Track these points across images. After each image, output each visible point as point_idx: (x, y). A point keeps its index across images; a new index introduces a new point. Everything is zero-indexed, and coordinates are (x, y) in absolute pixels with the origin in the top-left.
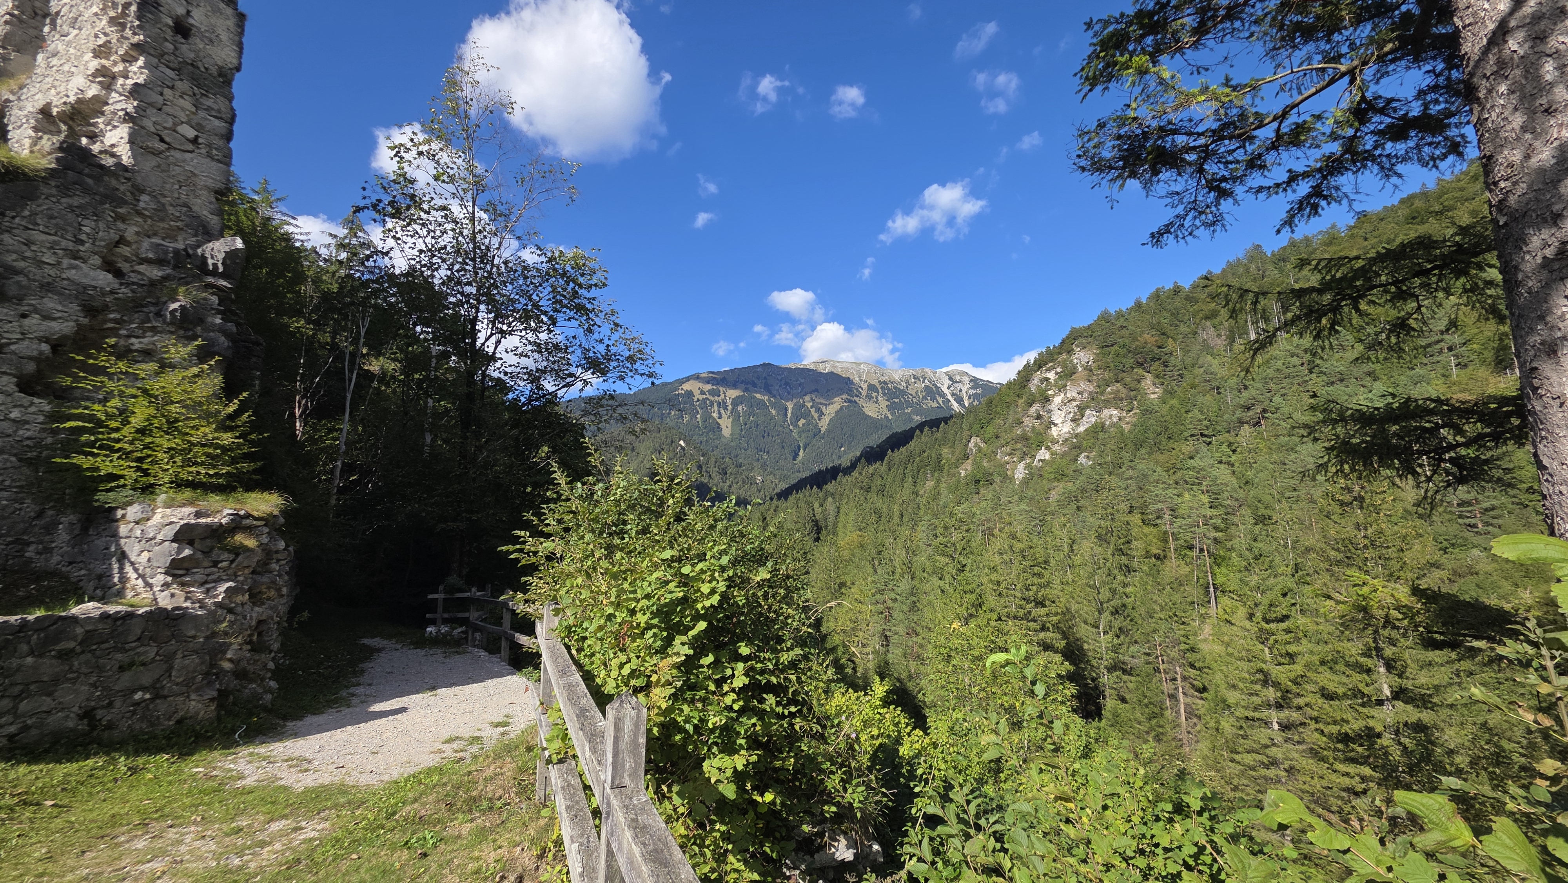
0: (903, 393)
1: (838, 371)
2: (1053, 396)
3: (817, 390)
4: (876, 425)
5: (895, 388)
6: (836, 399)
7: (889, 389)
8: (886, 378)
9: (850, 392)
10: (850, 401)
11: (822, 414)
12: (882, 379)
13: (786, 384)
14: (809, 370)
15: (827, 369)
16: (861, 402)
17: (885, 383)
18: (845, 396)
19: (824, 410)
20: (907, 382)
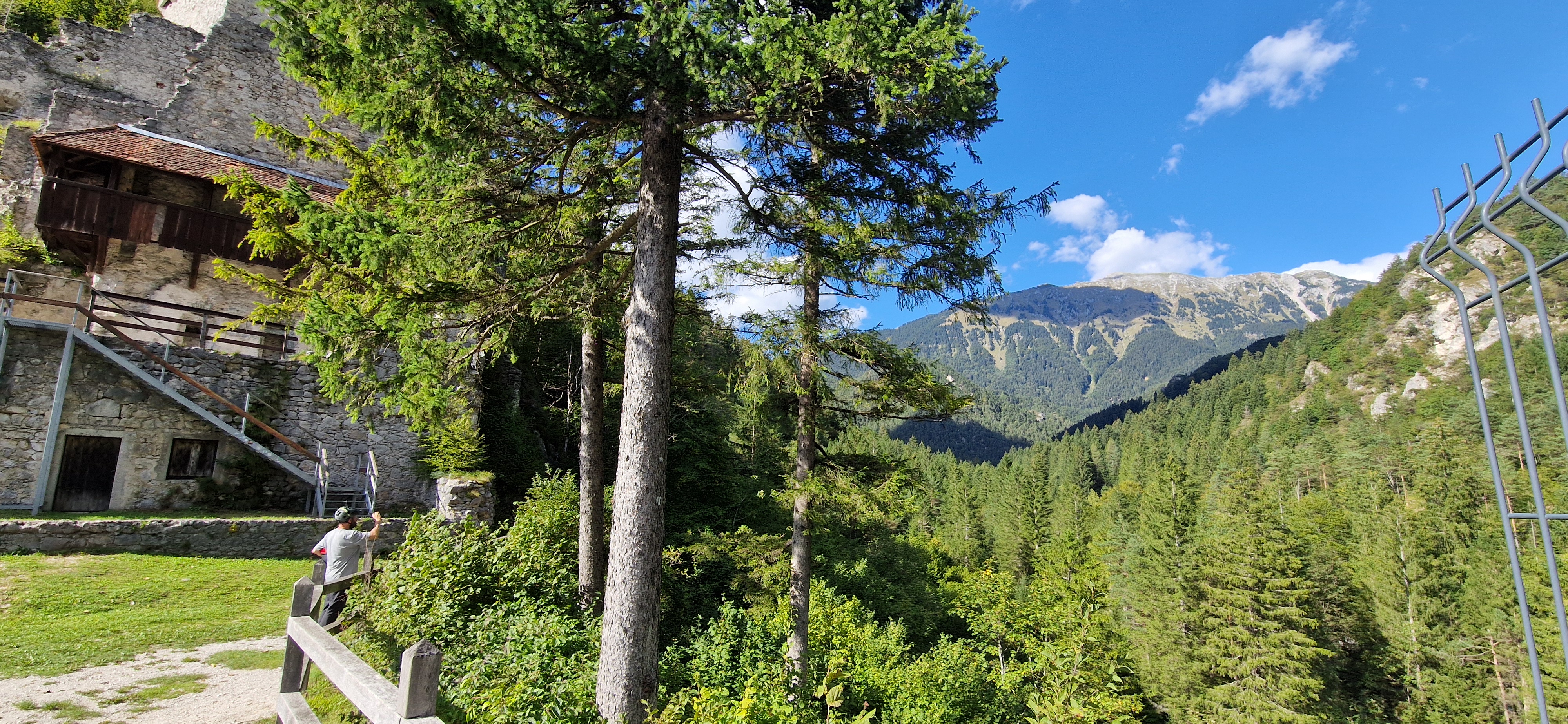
0: (1230, 306)
1: (1138, 286)
2: (1436, 302)
3: (1110, 311)
4: (1191, 347)
5: (1219, 301)
6: (1136, 320)
7: (1209, 303)
8: (1205, 290)
9: (1154, 309)
10: (1155, 321)
11: (1117, 338)
12: (1199, 291)
13: (1070, 306)
14: (1098, 288)
15: (1122, 285)
16: (1169, 320)
17: (1203, 295)
18: (1148, 316)
19: (1119, 332)
20: (1237, 292)
